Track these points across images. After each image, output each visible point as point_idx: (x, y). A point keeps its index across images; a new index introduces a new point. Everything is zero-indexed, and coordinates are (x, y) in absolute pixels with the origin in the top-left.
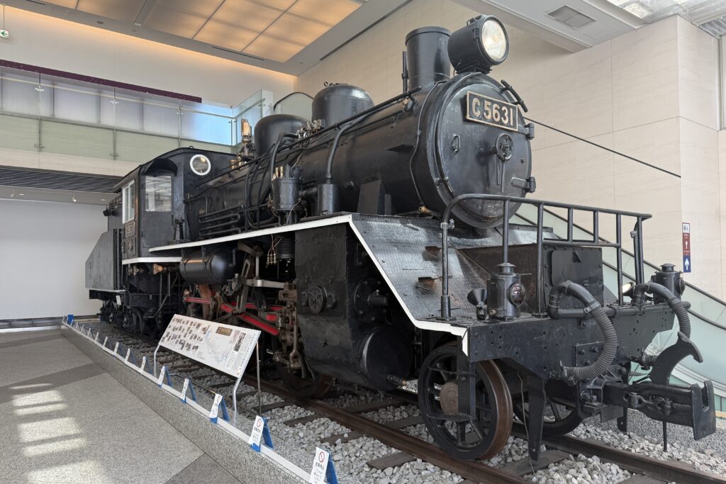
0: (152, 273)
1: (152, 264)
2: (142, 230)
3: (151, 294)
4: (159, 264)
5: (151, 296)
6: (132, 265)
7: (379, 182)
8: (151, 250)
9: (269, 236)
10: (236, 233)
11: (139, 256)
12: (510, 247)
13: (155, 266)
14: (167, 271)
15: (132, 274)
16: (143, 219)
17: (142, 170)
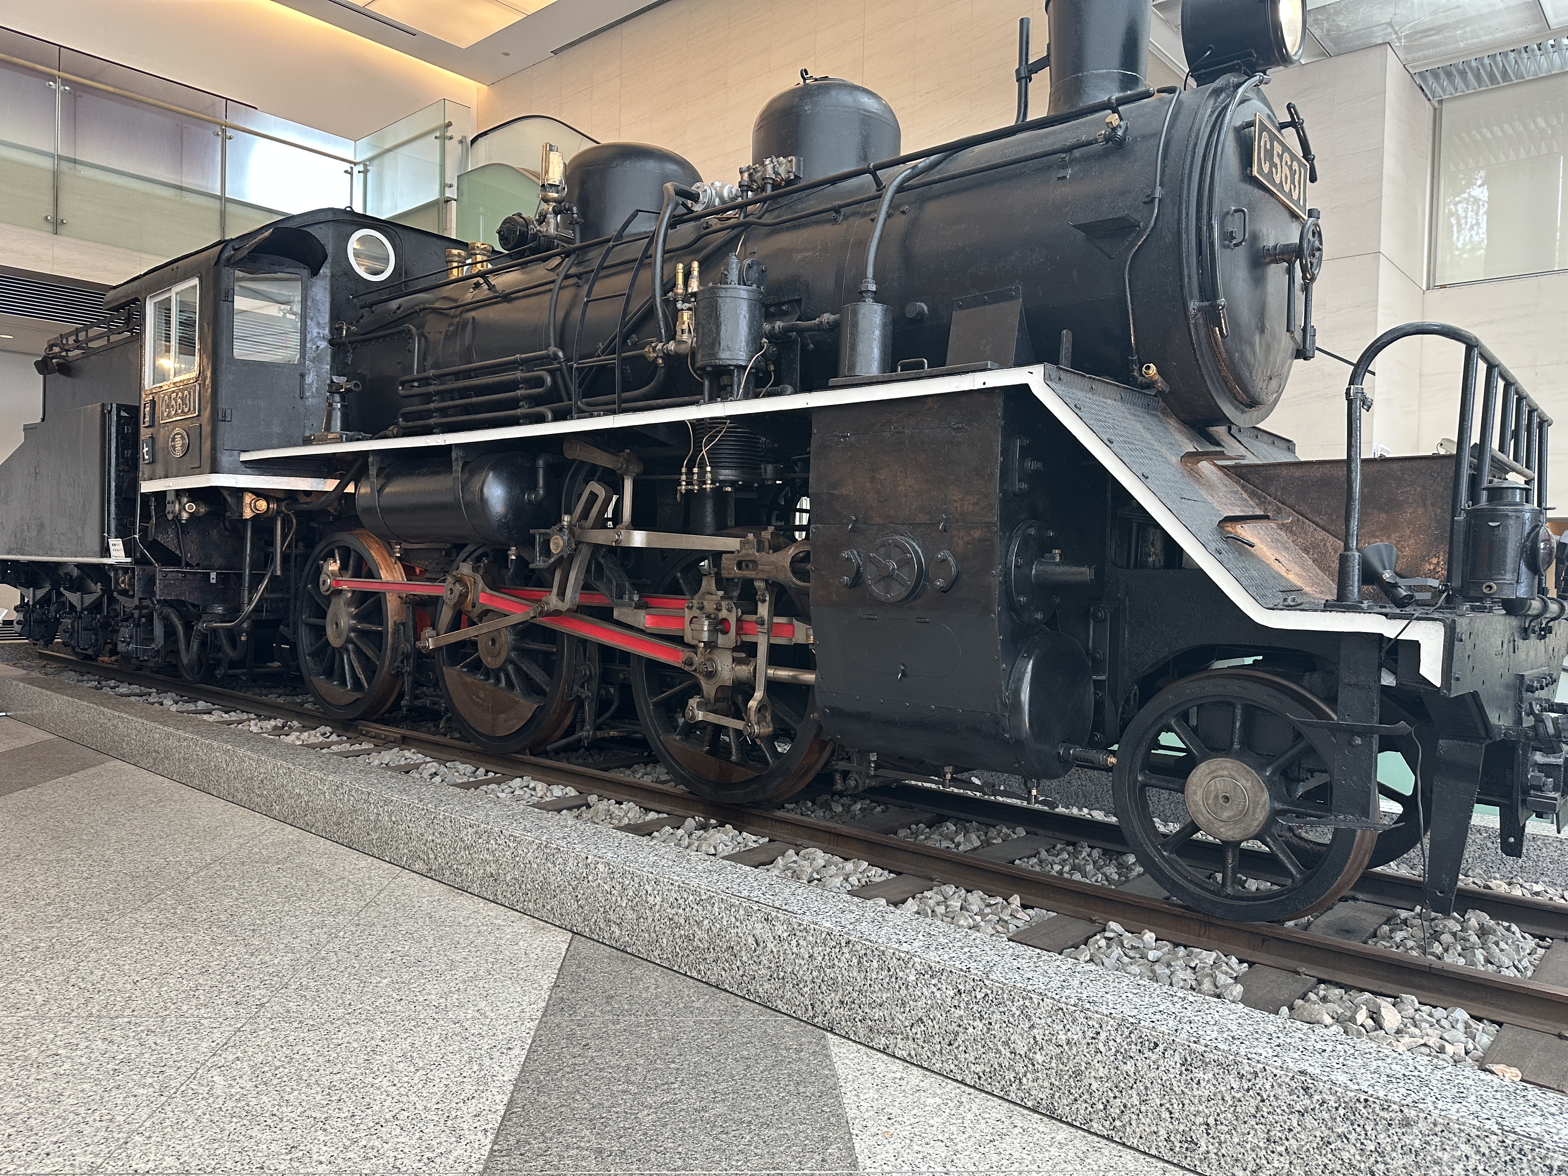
0: (241, 515)
1: (239, 493)
2: (222, 405)
3: (212, 568)
4: (259, 493)
5: (213, 575)
6: (179, 493)
7: (1017, 305)
8: (245, 457)
9: (680, 426)
10: (540, 419)
11: (214, 470)
12: (1364, 461)
13: (248, 498)
14: (278, 512)
15: (177, 518)
16: (226, 379)
17: (226, 254)
